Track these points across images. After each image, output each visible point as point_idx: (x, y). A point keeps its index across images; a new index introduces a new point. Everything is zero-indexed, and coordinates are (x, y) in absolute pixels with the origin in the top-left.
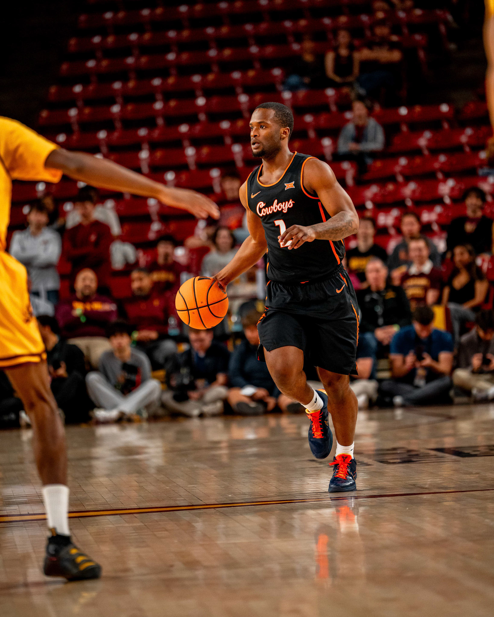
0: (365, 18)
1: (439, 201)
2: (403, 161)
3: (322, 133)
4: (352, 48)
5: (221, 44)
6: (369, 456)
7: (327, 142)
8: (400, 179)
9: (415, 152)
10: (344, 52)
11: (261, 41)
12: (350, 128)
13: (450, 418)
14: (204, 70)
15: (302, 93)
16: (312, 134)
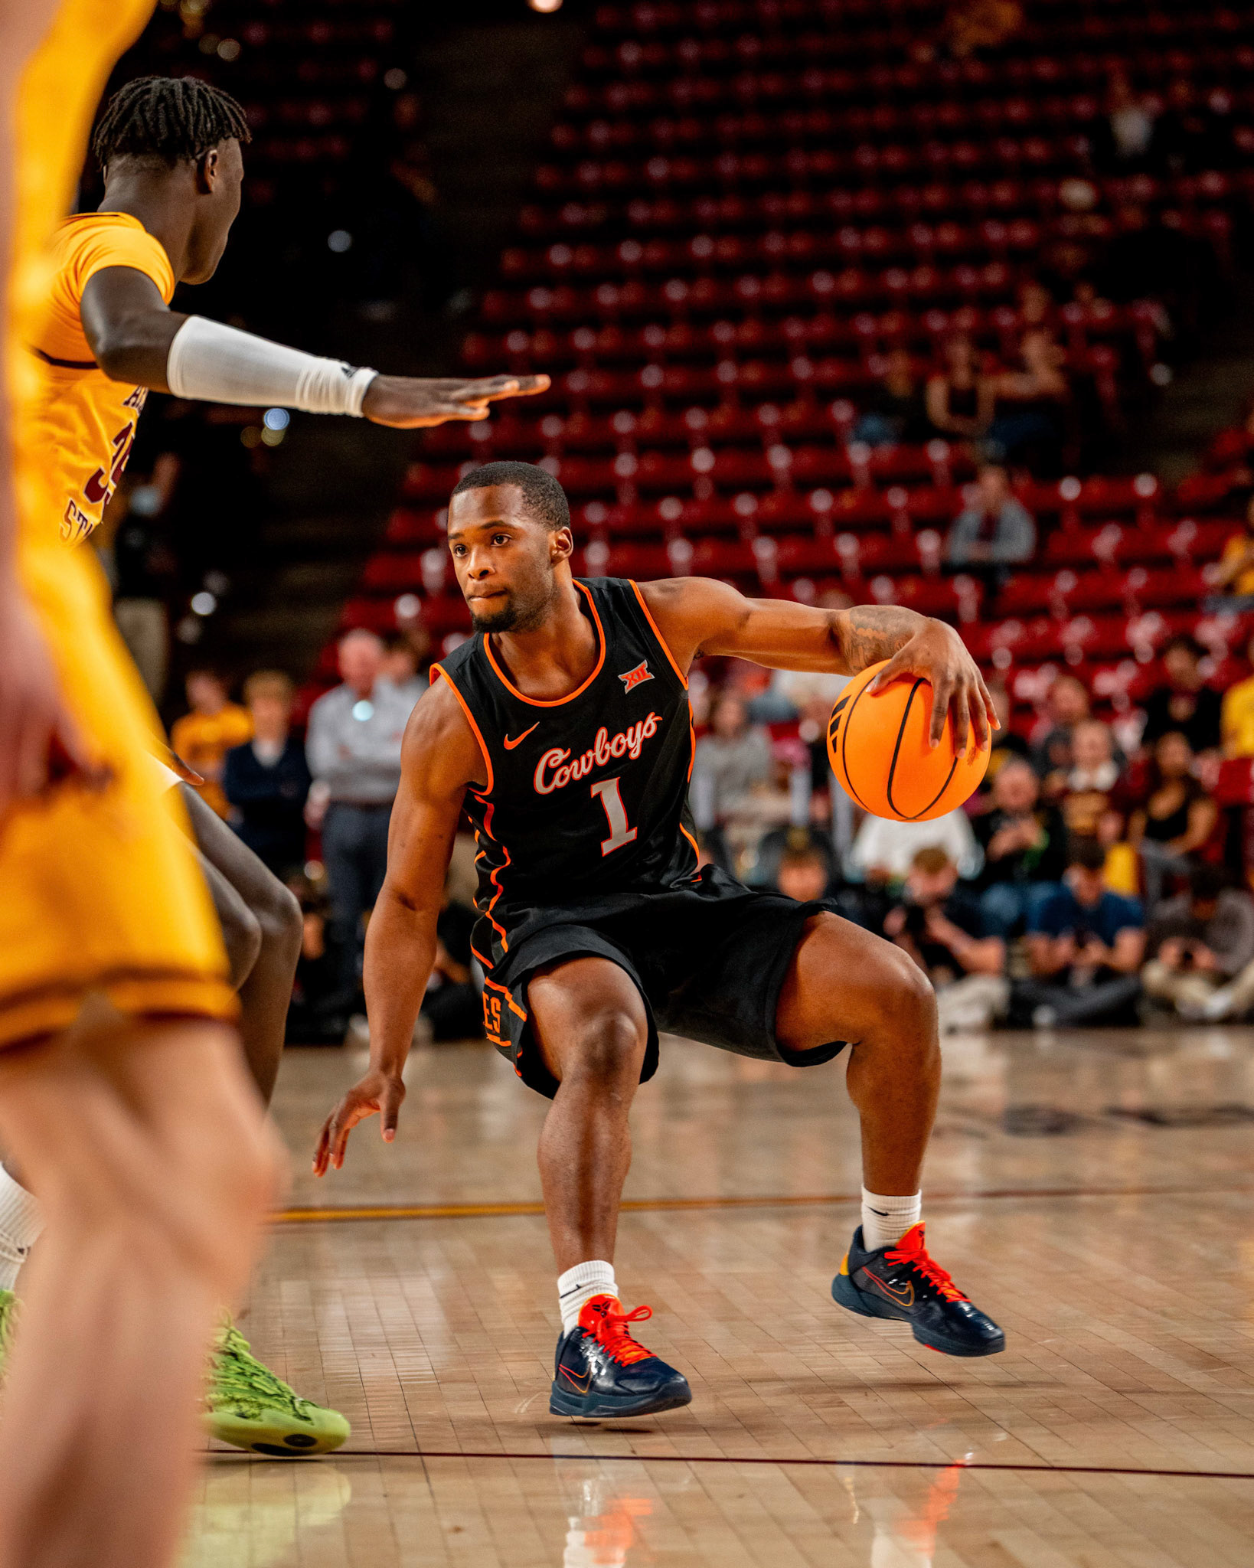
0: (1006, 319)
1: (1127, 653)
2: (1066, 583)
3: (920, 524)
4: (975, 370)
5: (742, 355)
6: (989, 1119)
7: (928, 544)
8: (1060, 615)
9: (1086, 565)
10: (962, 377)
11: (816, 352)
12: (970, 519)
13: (1137, 1053)
14: (709, 401)
15: (886, 450)
16: (902, 525)
